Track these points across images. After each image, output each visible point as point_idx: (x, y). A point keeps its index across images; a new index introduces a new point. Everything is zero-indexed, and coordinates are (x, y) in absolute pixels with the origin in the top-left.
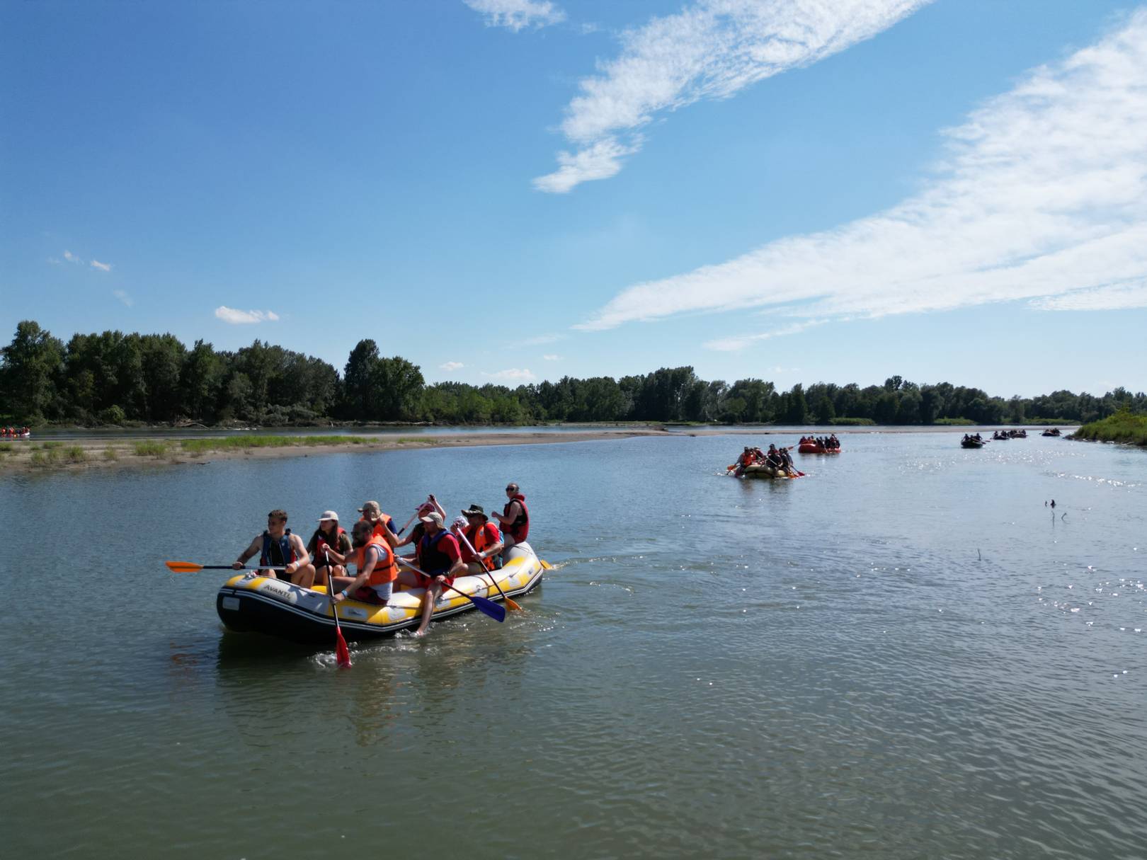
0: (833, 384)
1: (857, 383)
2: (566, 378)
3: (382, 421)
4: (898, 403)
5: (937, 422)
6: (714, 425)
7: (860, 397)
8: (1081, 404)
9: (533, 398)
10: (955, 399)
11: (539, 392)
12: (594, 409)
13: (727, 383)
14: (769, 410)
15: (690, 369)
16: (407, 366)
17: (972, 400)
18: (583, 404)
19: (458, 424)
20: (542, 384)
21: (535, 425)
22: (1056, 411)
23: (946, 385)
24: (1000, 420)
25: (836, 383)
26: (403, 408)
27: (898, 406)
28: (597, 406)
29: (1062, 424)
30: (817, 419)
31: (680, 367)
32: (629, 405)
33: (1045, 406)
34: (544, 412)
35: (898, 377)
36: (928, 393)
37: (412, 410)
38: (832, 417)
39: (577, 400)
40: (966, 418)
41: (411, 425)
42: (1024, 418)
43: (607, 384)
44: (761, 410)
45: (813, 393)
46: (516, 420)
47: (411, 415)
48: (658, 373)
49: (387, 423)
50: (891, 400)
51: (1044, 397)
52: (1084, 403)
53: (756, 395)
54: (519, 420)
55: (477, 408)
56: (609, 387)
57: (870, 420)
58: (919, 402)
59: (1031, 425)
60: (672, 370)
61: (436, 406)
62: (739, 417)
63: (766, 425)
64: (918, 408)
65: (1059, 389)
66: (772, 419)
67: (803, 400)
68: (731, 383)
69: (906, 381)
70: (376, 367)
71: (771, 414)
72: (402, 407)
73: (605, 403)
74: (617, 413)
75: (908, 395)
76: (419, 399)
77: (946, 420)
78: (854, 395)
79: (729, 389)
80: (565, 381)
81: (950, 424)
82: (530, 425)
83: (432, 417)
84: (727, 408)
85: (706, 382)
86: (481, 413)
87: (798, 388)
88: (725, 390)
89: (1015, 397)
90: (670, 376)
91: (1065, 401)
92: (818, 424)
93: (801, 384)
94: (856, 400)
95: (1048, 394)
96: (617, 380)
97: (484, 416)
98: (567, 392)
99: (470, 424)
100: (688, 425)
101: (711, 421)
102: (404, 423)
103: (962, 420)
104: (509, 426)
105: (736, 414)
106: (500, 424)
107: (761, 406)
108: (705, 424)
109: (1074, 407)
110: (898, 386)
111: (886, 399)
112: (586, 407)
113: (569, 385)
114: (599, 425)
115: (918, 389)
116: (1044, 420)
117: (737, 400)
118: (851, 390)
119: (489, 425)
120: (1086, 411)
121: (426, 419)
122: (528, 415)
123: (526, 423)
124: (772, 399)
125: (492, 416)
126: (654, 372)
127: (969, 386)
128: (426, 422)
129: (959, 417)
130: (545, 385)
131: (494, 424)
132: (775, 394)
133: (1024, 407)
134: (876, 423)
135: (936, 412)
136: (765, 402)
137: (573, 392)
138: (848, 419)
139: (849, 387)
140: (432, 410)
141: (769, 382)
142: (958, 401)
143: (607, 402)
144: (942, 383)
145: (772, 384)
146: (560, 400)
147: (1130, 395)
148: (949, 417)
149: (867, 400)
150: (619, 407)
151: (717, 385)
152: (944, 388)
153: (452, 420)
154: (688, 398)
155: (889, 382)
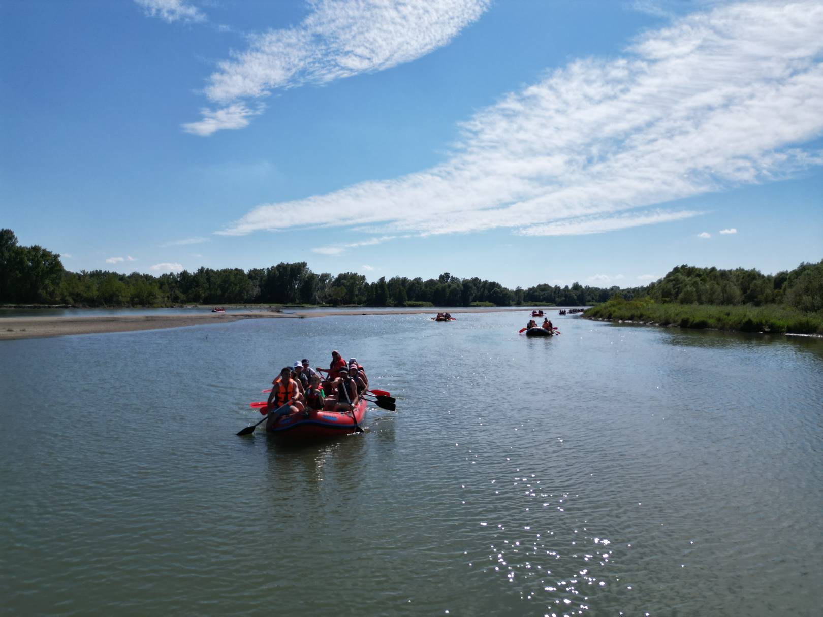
0: (405, 278)
1: (421, 277)
2: (202, 268)
3: (18, 304)
4: (448, 291)
5: (472, 304)
6: (323, 306)
7: (423, 287)
8: (555, 292)
9: (173, 285)
10: (483, 289)
11: (179, 279)
12: (226, 294)
13: (332, 275)
14: (362, 295)
15: (304, 264)
16: (46, 254)
17: (493, 289)
18: (217, 290)
19: (97, 306)
20: (181, 274)
21: (173, 307)
22: (541, 297)
23: (476, 279)
24: (509, 303)
25: (407, 277)
26: (43, 293)
27: (448, 294)
28: (229, 291)
29: (545, 306)
30: (396, 302)
31: (297, 262)
32: (256, 291)
33: (535, 294)
34: (182, 296)
35: (448, 273)
36: (466, 284)
37: (52, 294)
38: (405, 301)
39: (212, 287)
40: (490, 302)
41: (50, 307)
42: (523, 302)
43: (237, 274)
44: (357, 295)
45: (392, 283)
46: (155, 303)
47: (50, 298)
48: (279, 266)
49: (24, 305)
50: (444, 289)
51: (534, 288)
52: (557, 292)
53: (353, 284)
54: (157, 303)
55: (117, 292)
56: (239, 276)
57: (430, 303)
58: (461, 291)
59: (528, 306)
60: (290, 264)
61: (76, 291)
62: (341, 300)
63: (361, 307)
64: (460, 295)
65: (542, 283)
66: (365, 302)
67: (386, 288)
68: (335, 275)
69: (452, 276)
70: (13, 255)
71: (364, 298)
72: (40, 291)
73: (236, 289)
74: (246, 297)
75: (454, 286)
76: (58, 284)
77: (477, 303)
78: (419, 286)
79: (333, 280)
80: (201, 270)
81: (480, 306)
82: (167, 307)
83: (71, 300)
84: (332, 293)
85: (316, 275)
86: (120, 297)
87: (382, 279)
88: (331, 280)
89: (518, 288)
90: (289, 269)
91: (546, 291)
92: (396, 306)
93: (384, 278)
94: (421, 288)
95: (536, 286)
96: (246, 271)
97: (124, 299)
98: (202, 280)
99: (110, 306)
100: (303, 307)
101: (320, 304)
102: (41, 305)
103: (487, 303)
104: (148, 307)
105: (339, 298)
106: (139, 306)
107: (356, 292)
108: (315, 306)
109: (551, 295)
110: (448, 279)
111: (440, 289)
112: (219, 292)
113: (205, 274)
114: (230, 306)
115: (460, 282)
116: (534, 303)
117: (340, 288)
118: (417, 282)
119: (128, 307)
120: (559, 297)
121: (64, 301)
122: (166, 299)
123: (164, 305)
124: (364, 288)
125: (132, 298)
126: (275, 266)
127: (491, 280)
128: (65, 305)
129: (485, 301)
130: (184, 274)
131: (133, 306)
132: (367, 284)
133: (523, 295)
134: (434, 305)
135: (471, 298)
136: (360, 289)
137: (208, 280)
138: (416, 302)
139: (416, 279)
140: (71, 294)
141: (362, 275)
142: (484, 290)
143: (238, 288)
144: (474, 278)
145: (364, 276)
146: (197, 286)
147: (581, 287)
148: (479, 301)
149: (428, 289)
150: (247, 293)
151: (325, 276)
152: (476, 281)
153: (92, 303)
154: (303, 286)
155: (441, 277)
